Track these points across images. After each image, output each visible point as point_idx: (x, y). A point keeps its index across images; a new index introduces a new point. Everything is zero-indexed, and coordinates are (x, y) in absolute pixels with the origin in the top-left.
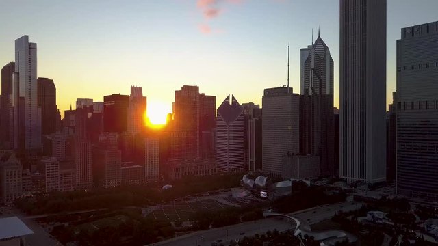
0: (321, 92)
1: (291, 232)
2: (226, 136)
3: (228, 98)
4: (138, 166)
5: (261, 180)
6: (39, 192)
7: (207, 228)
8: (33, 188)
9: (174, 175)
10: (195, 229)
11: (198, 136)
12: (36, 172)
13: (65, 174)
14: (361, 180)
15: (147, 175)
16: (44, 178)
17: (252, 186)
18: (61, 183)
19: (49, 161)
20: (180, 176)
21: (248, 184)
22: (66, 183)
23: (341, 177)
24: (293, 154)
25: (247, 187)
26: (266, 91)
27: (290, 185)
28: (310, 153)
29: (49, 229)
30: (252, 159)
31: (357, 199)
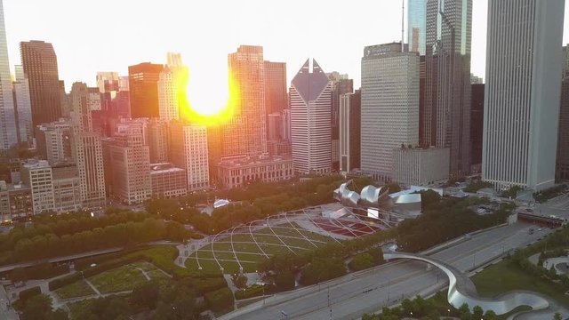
0: (453, 50)
1: (442, 296)
2: (306, 120)
3: (307, 64)
4: (177, 169)
5: (371, 193)
6: (23, 215)
7: (292, 287)
8: (12, 209)
9: (231, 182)
10: (269, 290)
11: (264, 122)
12: (17, 184)
13: (62, 186)
14: (519, 184)
15: (191, 181)
16: (29, 193)
17: (356, 203)
18: (57, 200)
19: (36, 167)
20: (241, 181)
21: (348, 200)
22: (66, 199)
23: (484, 179)
24: (410, 147)
25: (347, 203)
26: (367, 49)
27: (420, 200)
28: (434, 144)
29: (14, 295)
30: (345, 153)
31: (525, 219)
